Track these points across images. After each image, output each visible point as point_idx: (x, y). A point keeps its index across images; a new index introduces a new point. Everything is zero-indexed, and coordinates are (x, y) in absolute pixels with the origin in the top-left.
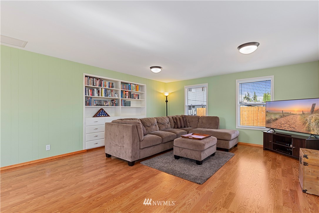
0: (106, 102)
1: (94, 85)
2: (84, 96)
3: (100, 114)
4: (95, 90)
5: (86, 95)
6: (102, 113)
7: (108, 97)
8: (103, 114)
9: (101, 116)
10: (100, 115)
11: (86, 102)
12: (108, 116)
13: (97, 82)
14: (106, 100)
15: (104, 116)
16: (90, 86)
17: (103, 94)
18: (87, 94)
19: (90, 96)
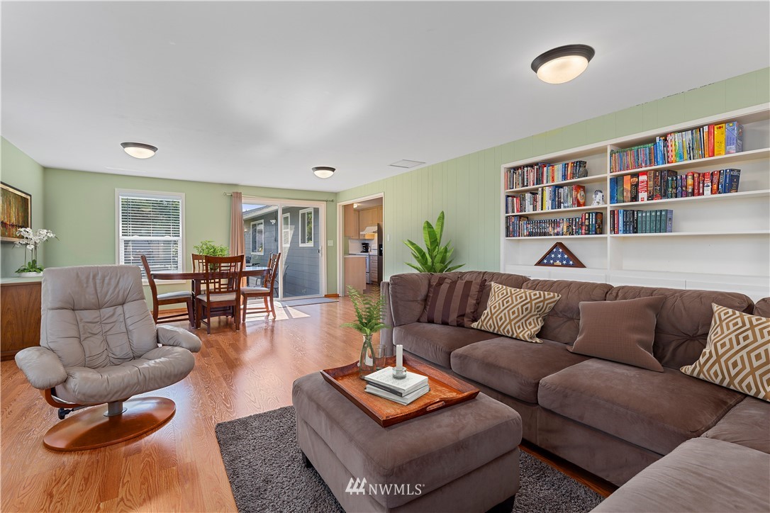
0: (556, 223)
1: (523, 186)
2: (503, 215)
3: (552, 258)
4: (528, 196)
5: (507, 212)
6: (556, 255)
7: (562, 209)
8: (558, 259)
9: (553, 265)
10: (552, 262)
11: (507, 228)
12: (582, 266)
13: (532, 174)
14: (553, 217)
15: (563, 265)
16: (517, 189)
17: (548, 203)
18: (510, 209)
19: (516, 214)
